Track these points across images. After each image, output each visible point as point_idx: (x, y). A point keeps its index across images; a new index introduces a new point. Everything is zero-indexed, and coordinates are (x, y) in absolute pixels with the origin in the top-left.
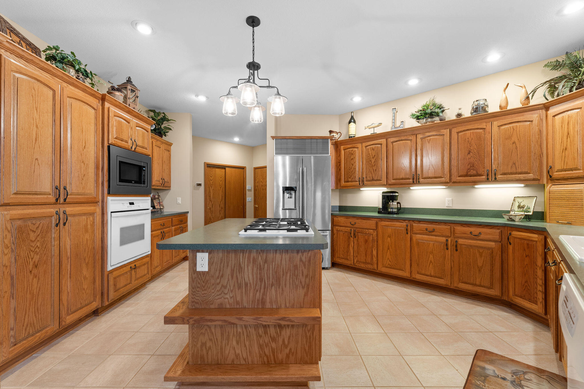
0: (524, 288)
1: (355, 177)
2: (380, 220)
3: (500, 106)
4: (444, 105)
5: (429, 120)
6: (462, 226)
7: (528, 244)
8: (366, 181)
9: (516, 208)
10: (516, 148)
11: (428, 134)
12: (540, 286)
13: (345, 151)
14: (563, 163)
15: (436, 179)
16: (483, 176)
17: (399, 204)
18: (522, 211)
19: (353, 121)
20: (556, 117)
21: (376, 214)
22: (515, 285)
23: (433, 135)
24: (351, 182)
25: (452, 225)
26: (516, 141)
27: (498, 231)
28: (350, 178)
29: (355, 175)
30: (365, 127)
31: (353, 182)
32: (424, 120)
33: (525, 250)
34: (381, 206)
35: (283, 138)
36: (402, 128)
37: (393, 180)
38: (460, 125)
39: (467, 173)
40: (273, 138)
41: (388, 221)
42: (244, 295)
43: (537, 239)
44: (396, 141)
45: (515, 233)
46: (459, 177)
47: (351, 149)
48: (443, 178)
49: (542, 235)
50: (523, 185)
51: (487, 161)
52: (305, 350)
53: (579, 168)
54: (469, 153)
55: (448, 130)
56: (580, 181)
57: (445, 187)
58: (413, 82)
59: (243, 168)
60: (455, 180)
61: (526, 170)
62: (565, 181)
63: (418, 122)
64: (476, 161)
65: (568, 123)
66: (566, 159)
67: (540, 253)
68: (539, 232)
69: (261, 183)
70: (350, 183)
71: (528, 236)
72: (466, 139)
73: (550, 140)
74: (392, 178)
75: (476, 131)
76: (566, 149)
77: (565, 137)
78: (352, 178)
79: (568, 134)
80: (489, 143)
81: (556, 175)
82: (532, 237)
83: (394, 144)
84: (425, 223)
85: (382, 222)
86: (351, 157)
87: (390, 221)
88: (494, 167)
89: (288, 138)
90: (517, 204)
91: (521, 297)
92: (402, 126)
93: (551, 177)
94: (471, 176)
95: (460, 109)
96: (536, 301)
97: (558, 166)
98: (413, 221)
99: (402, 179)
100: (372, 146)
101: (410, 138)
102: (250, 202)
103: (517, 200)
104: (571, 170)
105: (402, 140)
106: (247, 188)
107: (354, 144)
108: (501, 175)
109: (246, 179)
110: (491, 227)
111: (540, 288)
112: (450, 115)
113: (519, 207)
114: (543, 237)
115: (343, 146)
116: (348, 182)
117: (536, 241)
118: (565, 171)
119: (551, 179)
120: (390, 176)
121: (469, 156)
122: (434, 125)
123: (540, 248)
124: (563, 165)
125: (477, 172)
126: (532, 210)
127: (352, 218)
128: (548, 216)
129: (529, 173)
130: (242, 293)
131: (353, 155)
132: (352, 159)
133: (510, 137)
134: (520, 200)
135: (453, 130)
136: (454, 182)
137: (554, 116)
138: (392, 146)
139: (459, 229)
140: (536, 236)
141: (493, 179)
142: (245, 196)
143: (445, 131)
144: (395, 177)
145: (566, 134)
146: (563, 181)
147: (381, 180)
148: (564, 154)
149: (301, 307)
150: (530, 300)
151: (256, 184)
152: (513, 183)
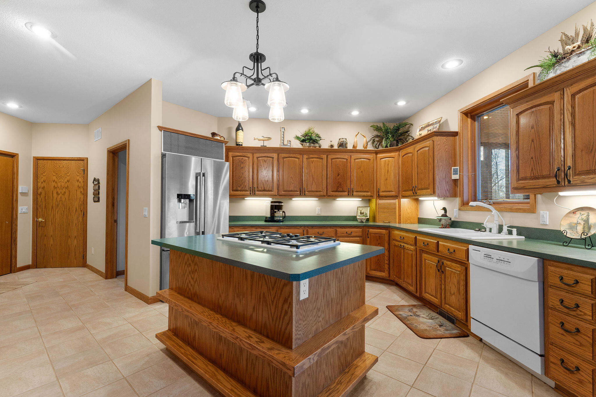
0: (377, 264)
1: (246, 186)
2: (279, 228)
3: (354, 146)
4: (321, 135)
5: (312, 145)
6: (341, 228)
7: (379, 236)
8: (257, 191)
9: (359, 214)
10: (363, 175)
11: (311, 156)
12: (387, 260)
13: (234, 158)
14: (385, 187)
15: (317, 193)
16: (345, 192)
17: (284, 213)
18: (363, 216)
19: (241, 128)
20: (382, 160)
21: (263, 223)
22: (371, 263)
23: (315, 158)
24: (241, 191)
25: (335, 228)
26: (363, 171)
27: (361, 230)
28: (239, 187)
29: (245, 185)
30: (254, 138)
31: (242, 191)
32: (308, 144)
33: (377, 240)
34: (269, 215)
35: (174, 132)
36: (289, 147)
37: (284, 191)
38: (332, 153)
39: (337, 190)
40: (160, 128)
41: (287, 229)
42: (330, 312)
43: (385, 233)
44: (287, 157)
45: (371, 230)
46: (332, 192)
47: (242, 158)
48: (321, 192)
49: (388, 230)
50: (361, 199)
51: (348, 182)
52: (360, 343)
53: (393, 191)
54: (338, 175)
55: (326, 156)
56: (393, 199)
57: (318, 199)
58: (305, 111)
59: (13, 156)
60: (330, 194)
61: (367, 190)
62: (386, 198)
63: (302, 145)
64: (342, 181)
65: (388, 165)
66: (387, 186)
67: (387, 241)
68: (385, 228)
69: (54, 184)
70: (239, 192)
71: (380, 232)
72: (336, 165)
73: (378, 173)
74: (282, 190)
75: (342, 160)
76: (387, 179)
77: (386, 173)
78: (242, 187)
79: (388, 171)
80: (349, 170)
81: (381, 194)
82: (382, 232)
83: (284, 159)
84: (316, 228)
85: (282, 230)
86: (241, 165)
87: (289, 229)
88: (352, 187)
89: (180, 133)
90: (359, 212)
91: (375, 270)
92: (289, 144)
93: (379, 195)
94: (339, 192)
95: (331, 141)
96: (384, 270)
97: (382, 189)
98: (307, 227)
99: (291, 191)
100: (263, 158)
101: (298, 157)
102: (24, 213)
103: (359, 208)
104: (389, 192)
105: (291, 157)
106: (20, 190)
107: (245, 153)
108: (355, 192)
109: (17, 175)
110: (357, 228)
111: (386, 262)
112: (325, 145)
113: (361, 213)
114: (388, 231)
115: (231, 153)
116: (237, 190)
117: (384, 234)
118: (386, 192)
119: (379, 197)
120: (281, 188)
121: (338, 177)
122: (315, 150)
123: (387, 239)
124: (385, 189)
125: (343, 189)
126: (368, 215)
127: (250, 228)
128: (377, 219)
129: (369, 192)
130: (329, 310)
131: (243, 163)
132: (242, 168)
133: (360, 168)
134: (361, 209)
135: (329, 156)
136: (329, 196)
137: (381, 159)
138: (282, 161)
139: (339, 230)
140: (384, 231)
141: (351, 195)
142: (15, 205)
143: (324, 156)
144: (285, 189)
145: (387, 171)
146: (384, 198)
147: (272, 191)
148: (386, 182)
149: (358, 308)
150: (380, 271)
151: (39, 184)
152: (356, 198)
